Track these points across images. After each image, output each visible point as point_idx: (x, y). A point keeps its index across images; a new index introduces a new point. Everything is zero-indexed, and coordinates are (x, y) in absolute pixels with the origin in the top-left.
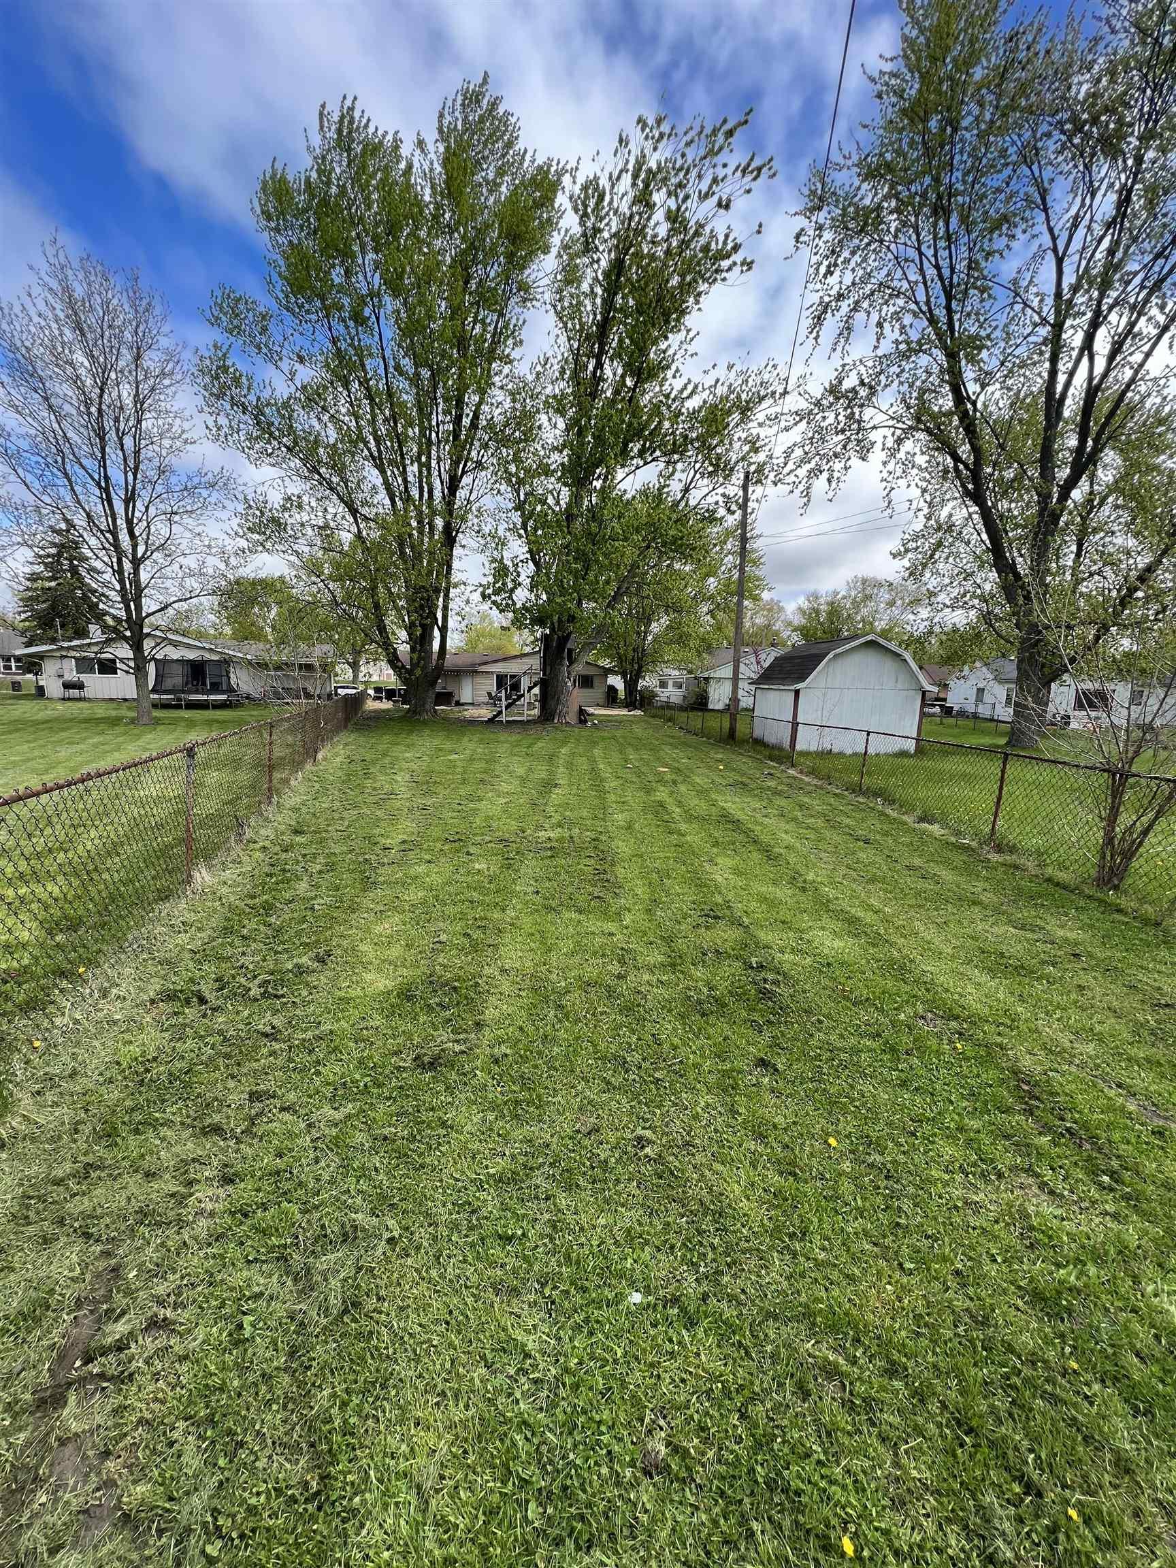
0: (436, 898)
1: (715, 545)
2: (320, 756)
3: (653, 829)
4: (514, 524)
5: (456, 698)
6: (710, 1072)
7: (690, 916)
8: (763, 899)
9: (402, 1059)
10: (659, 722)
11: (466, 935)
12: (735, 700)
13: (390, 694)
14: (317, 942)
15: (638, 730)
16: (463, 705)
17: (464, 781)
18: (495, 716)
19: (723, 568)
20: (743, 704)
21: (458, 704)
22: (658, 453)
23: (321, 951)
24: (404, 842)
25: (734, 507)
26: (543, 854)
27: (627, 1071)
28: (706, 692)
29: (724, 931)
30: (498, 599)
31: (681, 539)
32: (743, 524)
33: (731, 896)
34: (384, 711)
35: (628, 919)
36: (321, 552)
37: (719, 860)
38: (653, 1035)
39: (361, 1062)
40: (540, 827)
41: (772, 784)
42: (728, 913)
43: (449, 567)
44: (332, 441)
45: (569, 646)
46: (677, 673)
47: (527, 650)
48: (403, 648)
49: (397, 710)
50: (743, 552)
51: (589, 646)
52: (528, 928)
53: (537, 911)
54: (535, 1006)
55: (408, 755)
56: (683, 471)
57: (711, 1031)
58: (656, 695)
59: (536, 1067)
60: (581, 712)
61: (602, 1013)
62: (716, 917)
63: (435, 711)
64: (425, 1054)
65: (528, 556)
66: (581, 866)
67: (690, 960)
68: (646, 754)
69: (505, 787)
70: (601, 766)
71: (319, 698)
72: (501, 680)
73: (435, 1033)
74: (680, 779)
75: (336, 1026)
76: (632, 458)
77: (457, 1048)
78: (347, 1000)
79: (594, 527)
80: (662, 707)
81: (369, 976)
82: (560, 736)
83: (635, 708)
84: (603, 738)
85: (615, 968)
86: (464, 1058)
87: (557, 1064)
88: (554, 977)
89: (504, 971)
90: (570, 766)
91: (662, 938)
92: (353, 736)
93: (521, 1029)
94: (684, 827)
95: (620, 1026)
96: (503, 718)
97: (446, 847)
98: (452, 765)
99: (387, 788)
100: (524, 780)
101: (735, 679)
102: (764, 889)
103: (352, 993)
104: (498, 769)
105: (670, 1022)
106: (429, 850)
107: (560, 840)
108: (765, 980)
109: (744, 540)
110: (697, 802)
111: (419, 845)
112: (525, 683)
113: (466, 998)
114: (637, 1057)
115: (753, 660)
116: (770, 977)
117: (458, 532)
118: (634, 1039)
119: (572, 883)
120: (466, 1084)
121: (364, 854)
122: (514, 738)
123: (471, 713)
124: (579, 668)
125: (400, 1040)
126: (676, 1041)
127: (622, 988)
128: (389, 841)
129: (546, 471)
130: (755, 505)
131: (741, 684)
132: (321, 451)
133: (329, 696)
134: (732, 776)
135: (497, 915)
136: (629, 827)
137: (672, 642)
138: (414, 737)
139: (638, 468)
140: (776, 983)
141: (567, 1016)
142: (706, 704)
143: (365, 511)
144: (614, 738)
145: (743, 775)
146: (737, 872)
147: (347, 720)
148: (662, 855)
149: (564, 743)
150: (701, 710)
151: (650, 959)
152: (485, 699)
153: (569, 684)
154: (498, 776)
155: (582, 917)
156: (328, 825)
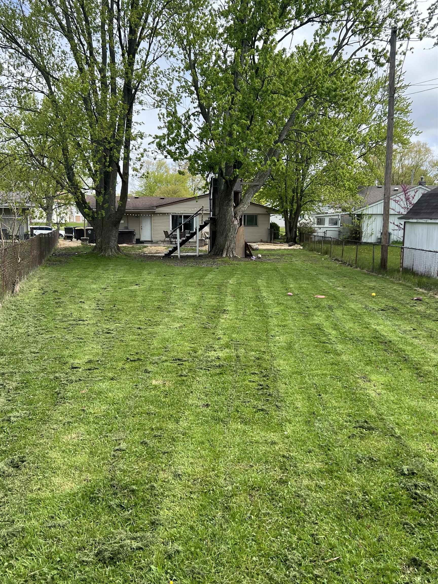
0: (118, 411)
1: (366, 95)
2: (17, 288)
3: (312, 349)
4: (186, 82)
5: (137, 237)
6: (365, 570)
7: (346, 427)
8: (413, 412)
9: (85, 554)
10: (316, 255)
11: (144, 443)
12: (386, 233)
13: (79, 234)
14: (13, 449)
15: (298, 262)
16: (143, 242)
17: (143, 309)
18: (171, 252)
19: (374, 116)
20: (394, 237)
21: (139, 241)
22: (313, 14)
23: (16, 458)
24: (90, 362)
25: (382, 60)
26: (213, 371)
27: (288, 568)
28: (359, 227)
29: (378, 441)
30: (173, 149)
31: (335, 90)
32: (392, 76)
33: (384, 409)
34: (73, 248)
35: (288, 430)
36: (19, 111)
37: (373, 377)
38: (312, 535)
39: (49, 557)
40: (210, 348)
41: (421, 308)
42: (380, 424)
43: (129, 122)
44: (27, 14)
45: (235, 188)
46: (332, 211)
47: (199, 193)
48: (90, 194)
49: (85, 248)
50: (391, 101)
51: (254, 188)
52: (198, 437)
53: (207, 422)
54: (204, 507)
55: (94, 286)
56: (335, 31)
57: (367, 533)
58: (314, 231)
59: (205, 562)
60: (247, 247)
61: (265, 515)
62: (370, 429)
63: (118, 248)
64: (106, 550)
65: (199, 109)
66: (247, 382)
67: (345, 467)
68: (305, 284)
69: (179, 313)
70: (264, 294)
71: (17, 237)
72: (176, 219)
73: (115, 531)
74: (335, 305)
75: (28, 524)
76: (290, 20)
77: (135, 545)
78: (38, 501)
79: (257, 82)
80: (319, 242)
81: (57, 480)
82: (228, 268)
83: (295, 243)
84: (266, 270)
85: (278, 474)
86: (140, 554)
87: (224, 560)
88: (221, 481)
89: (177, 476)
90: (236, 295)
91: (321, 447)
92: (47, 271)
93: (192, 528)
94: (339, 347)
95: (282, 527)
96: (178, 253)
97: (127, 366)
98: (133, 294)
99: (76, 314)
100: (196, 308)
101: (386, 215)
102: (413, 403)
103: (43, 495)
104: (174, 297)
105: (327, 523)
106: (113, 368)
107: (228, 359)
108: (416, 486)
109: (392, 90)
110: (351, 325)
111: (103, 364)
112: (197, 223)
113: (143, 500)
114: (297, 555)
115: (403, 197)
116: (421, 483)
117: (136, 90)
118: (295, 539)
119: (238, 397)
120: (142, 577)
121: (56, 372)
122: (188, 270)
123: (150, 249)
124: (245, 208)
125: (84, 537)
126: (333, 541)
127: (284, 492)
128: (77, 361)
129: (214, 34)
130: (402, 57)
131: (391, 219)
132: (18, 23)
133: (26, 236)
134: (384, 302)
135: (171, 426)
136: (290, 347)
137: (327, 183)
138: (100, 271)
139: (295, 28)
140: (427, 489)
141: (233, 517)
142: (360, 238)
143: (57, 75)
144: (276, 270)
145: (394, 300)
146: (389, 387)
147: (41, 256)
148: (319, 372)
149: (231, 275)
150: (355, 243)
151: (310, 466)
152: (162, 237)
153: (236, 222)
154: (173, 304)
155: (246, 428)
156: (24, 348)
